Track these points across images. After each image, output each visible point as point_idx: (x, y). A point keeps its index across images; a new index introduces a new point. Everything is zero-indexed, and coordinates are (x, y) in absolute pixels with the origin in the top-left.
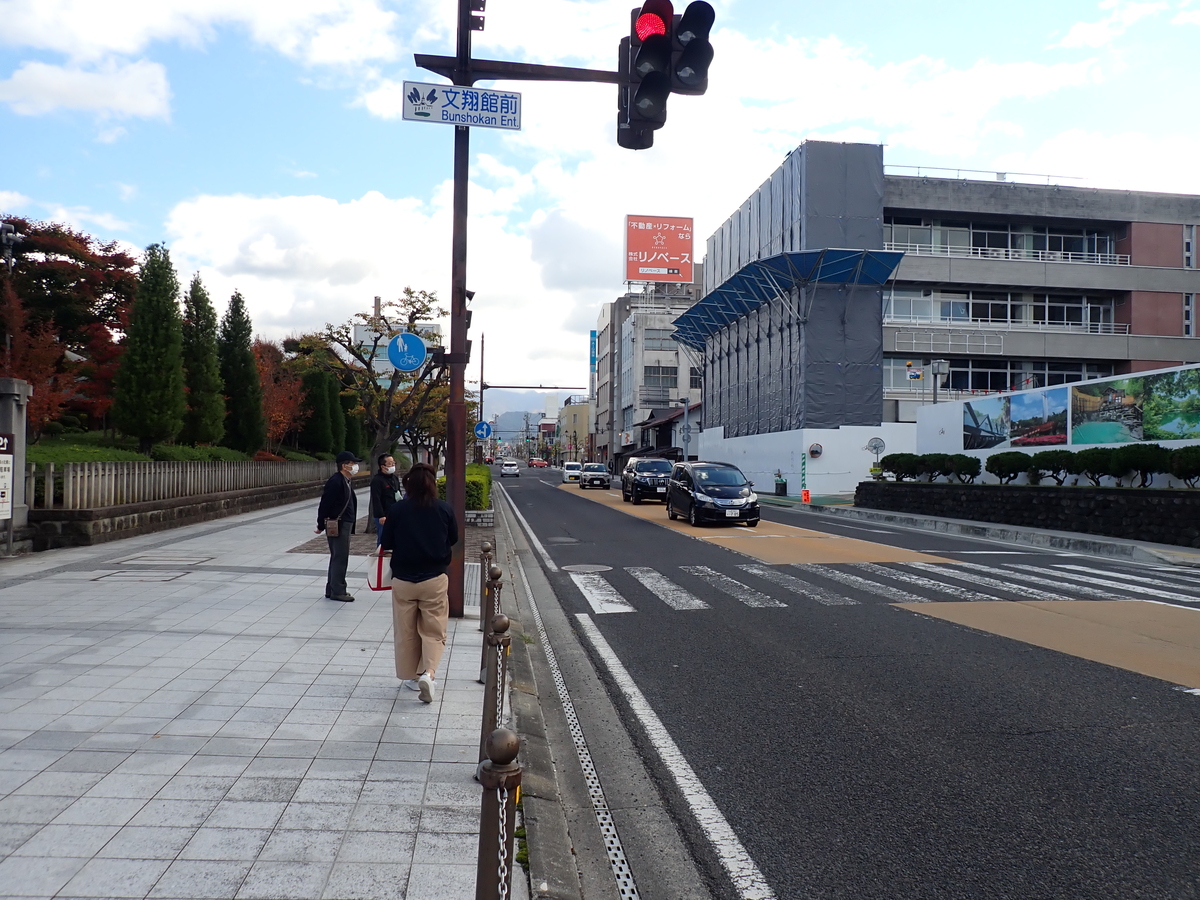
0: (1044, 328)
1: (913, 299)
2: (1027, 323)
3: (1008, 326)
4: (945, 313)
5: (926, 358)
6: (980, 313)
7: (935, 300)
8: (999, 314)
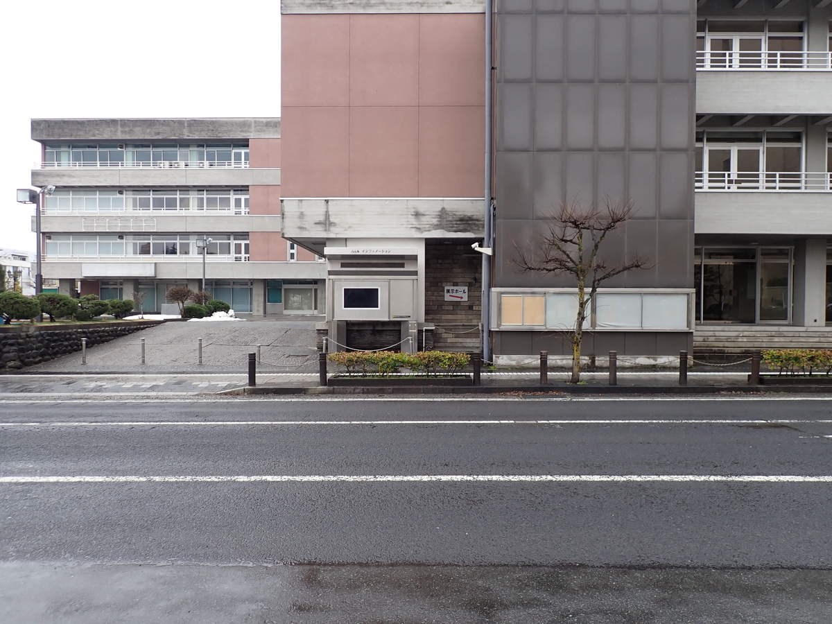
0: (205, 212)
1: (111, 197)
2: (193, 210)
3: (178, 212)
4: (135, 205)
5: (121, 235)
6: (158, 204)
7: (128, 197)
8: (171, 204)
